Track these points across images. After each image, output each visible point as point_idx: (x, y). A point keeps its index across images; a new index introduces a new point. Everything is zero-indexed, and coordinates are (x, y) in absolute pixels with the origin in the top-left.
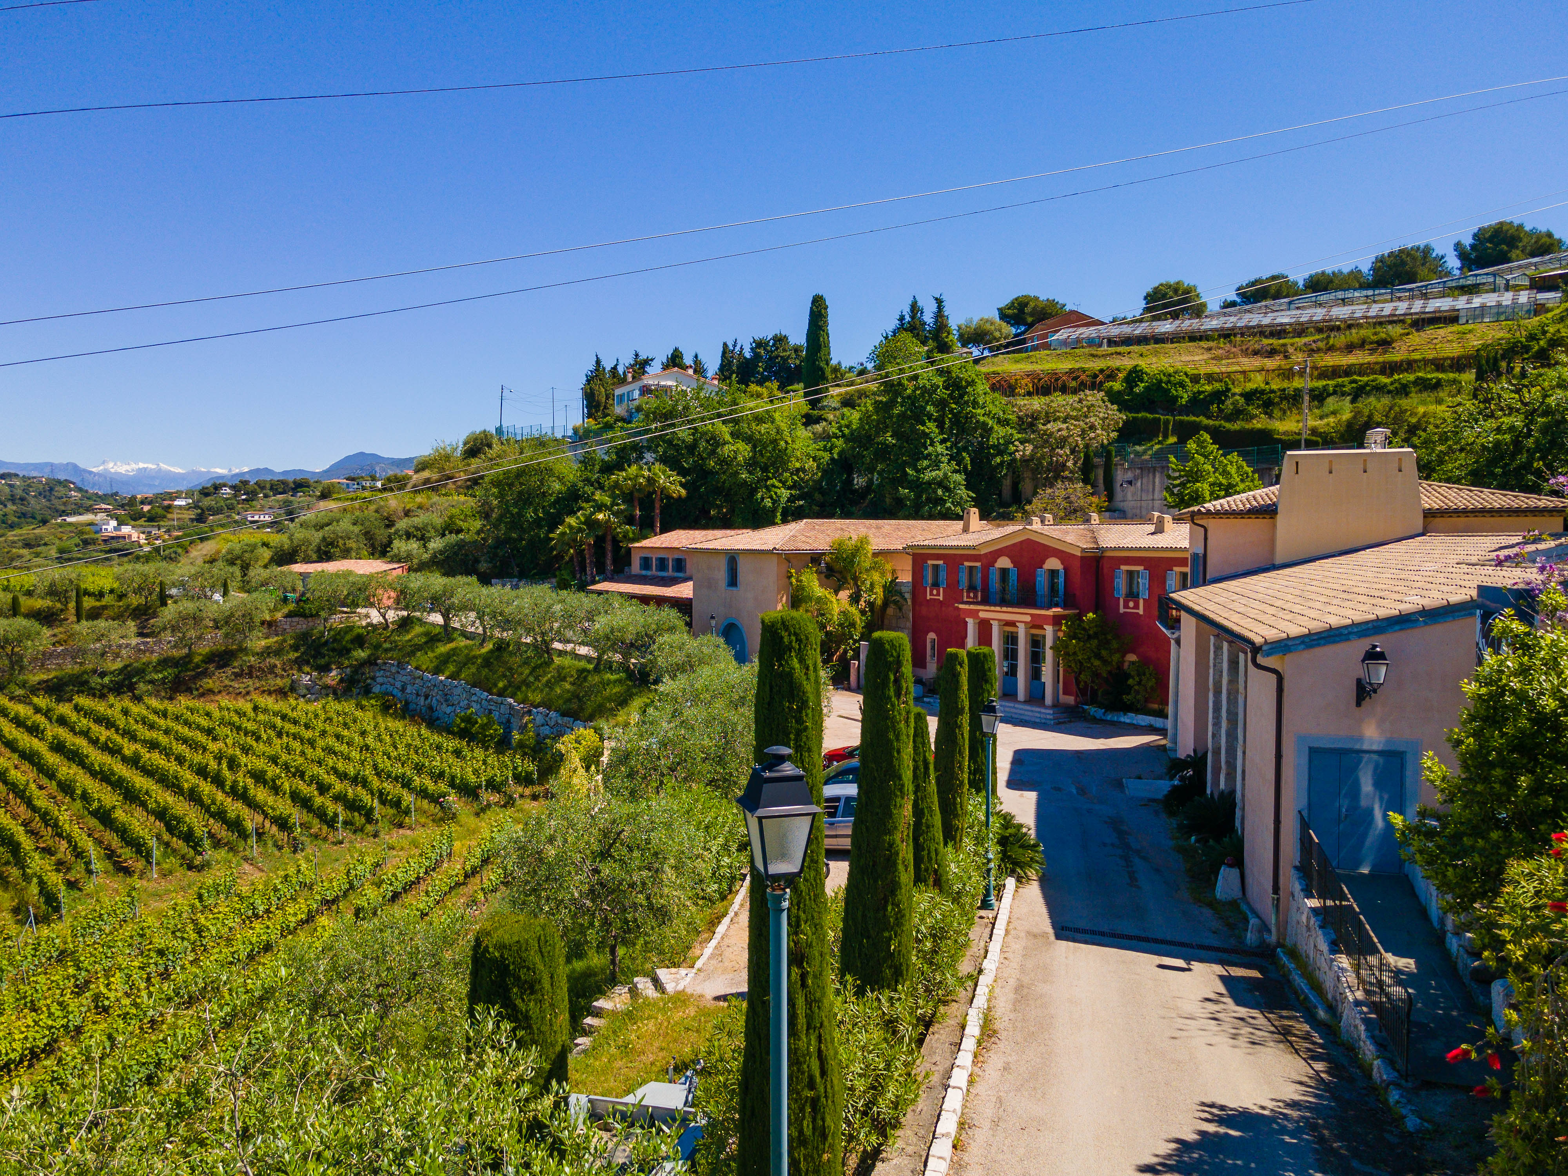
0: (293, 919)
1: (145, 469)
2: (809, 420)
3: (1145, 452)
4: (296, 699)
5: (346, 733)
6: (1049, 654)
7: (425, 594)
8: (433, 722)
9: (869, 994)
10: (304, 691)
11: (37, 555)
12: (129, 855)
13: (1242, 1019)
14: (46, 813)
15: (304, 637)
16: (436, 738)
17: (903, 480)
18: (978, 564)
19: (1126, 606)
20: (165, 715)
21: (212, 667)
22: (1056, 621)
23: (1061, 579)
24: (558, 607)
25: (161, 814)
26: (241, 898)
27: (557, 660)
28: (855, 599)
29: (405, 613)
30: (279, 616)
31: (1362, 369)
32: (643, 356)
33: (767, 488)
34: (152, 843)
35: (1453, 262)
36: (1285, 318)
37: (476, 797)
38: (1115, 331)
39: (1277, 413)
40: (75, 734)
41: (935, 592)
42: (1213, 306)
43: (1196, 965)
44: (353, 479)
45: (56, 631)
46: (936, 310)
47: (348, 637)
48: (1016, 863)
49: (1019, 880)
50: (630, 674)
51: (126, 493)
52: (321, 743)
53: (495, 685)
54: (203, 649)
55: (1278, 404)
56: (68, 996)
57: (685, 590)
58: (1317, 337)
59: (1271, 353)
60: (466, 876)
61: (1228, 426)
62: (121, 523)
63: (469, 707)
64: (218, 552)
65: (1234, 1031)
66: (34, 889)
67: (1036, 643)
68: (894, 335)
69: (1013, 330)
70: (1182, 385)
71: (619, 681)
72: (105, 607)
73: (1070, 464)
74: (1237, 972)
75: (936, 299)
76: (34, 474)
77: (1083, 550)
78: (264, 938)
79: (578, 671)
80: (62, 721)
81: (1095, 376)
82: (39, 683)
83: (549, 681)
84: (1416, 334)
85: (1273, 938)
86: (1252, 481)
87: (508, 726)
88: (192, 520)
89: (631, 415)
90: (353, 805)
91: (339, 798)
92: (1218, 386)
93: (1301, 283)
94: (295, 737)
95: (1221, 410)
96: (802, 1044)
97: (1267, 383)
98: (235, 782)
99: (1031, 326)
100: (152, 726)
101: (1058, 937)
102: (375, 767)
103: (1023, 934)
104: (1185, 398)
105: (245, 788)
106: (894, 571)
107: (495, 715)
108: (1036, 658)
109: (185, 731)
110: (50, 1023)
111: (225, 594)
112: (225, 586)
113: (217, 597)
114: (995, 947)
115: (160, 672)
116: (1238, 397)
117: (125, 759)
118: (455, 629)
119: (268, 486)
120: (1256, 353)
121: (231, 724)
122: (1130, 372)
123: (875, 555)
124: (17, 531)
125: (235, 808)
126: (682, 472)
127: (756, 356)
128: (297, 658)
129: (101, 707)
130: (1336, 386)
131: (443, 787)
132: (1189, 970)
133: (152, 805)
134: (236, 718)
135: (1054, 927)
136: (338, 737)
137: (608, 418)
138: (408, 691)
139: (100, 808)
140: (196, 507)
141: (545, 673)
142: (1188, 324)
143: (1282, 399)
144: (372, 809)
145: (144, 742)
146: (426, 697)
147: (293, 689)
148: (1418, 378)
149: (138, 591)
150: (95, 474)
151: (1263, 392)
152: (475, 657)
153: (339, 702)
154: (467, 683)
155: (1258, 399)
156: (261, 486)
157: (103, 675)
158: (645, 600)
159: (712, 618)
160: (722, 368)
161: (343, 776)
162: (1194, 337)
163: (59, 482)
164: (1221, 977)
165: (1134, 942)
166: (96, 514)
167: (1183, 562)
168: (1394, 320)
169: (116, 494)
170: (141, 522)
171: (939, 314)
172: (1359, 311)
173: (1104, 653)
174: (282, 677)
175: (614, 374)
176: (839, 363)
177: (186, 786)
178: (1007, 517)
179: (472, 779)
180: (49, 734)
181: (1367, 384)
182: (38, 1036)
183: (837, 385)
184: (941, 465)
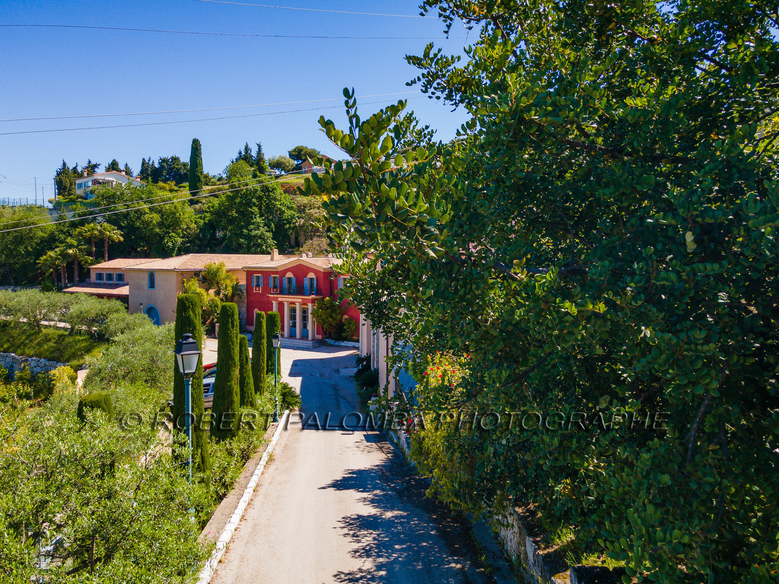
2: (192, 202)
6: (310, 316)
17: (241, 235)
18: (278, 276)
22: (313, 301)
23: (315, 283)
24: (45, 301)
27: (44, 331)
28: (217, 293)
32: (93, 162)
33: (170, 237)
41: (257, 289)
49: (291, 411)
50: (92, 336)
53: (2, 347)
57: (124, 291)
67: (305, 312)
68: (237, 161)
69: (296, 162)
71: (85, 340)
75: (258, 145)
77: (324, 269)
79: (58, 336)
83: (39, 342)
87: (11, 368)
89: (87, 194)
99: (304, 161)
106: (237, 279)
108: (305, 318)
123: (228, 271)
126: (120, 228)
127: (162, 167)
137: (72, 196)
141: (37, 338)
158: (100, 296)
159: (141, 304)
160: (142, 172)
171: (259, 152)
173: (334, 315)
175: (75, 171)
176: (208, 173)
178: (292, 253)
183: (207, 185)
184: (260, 228)
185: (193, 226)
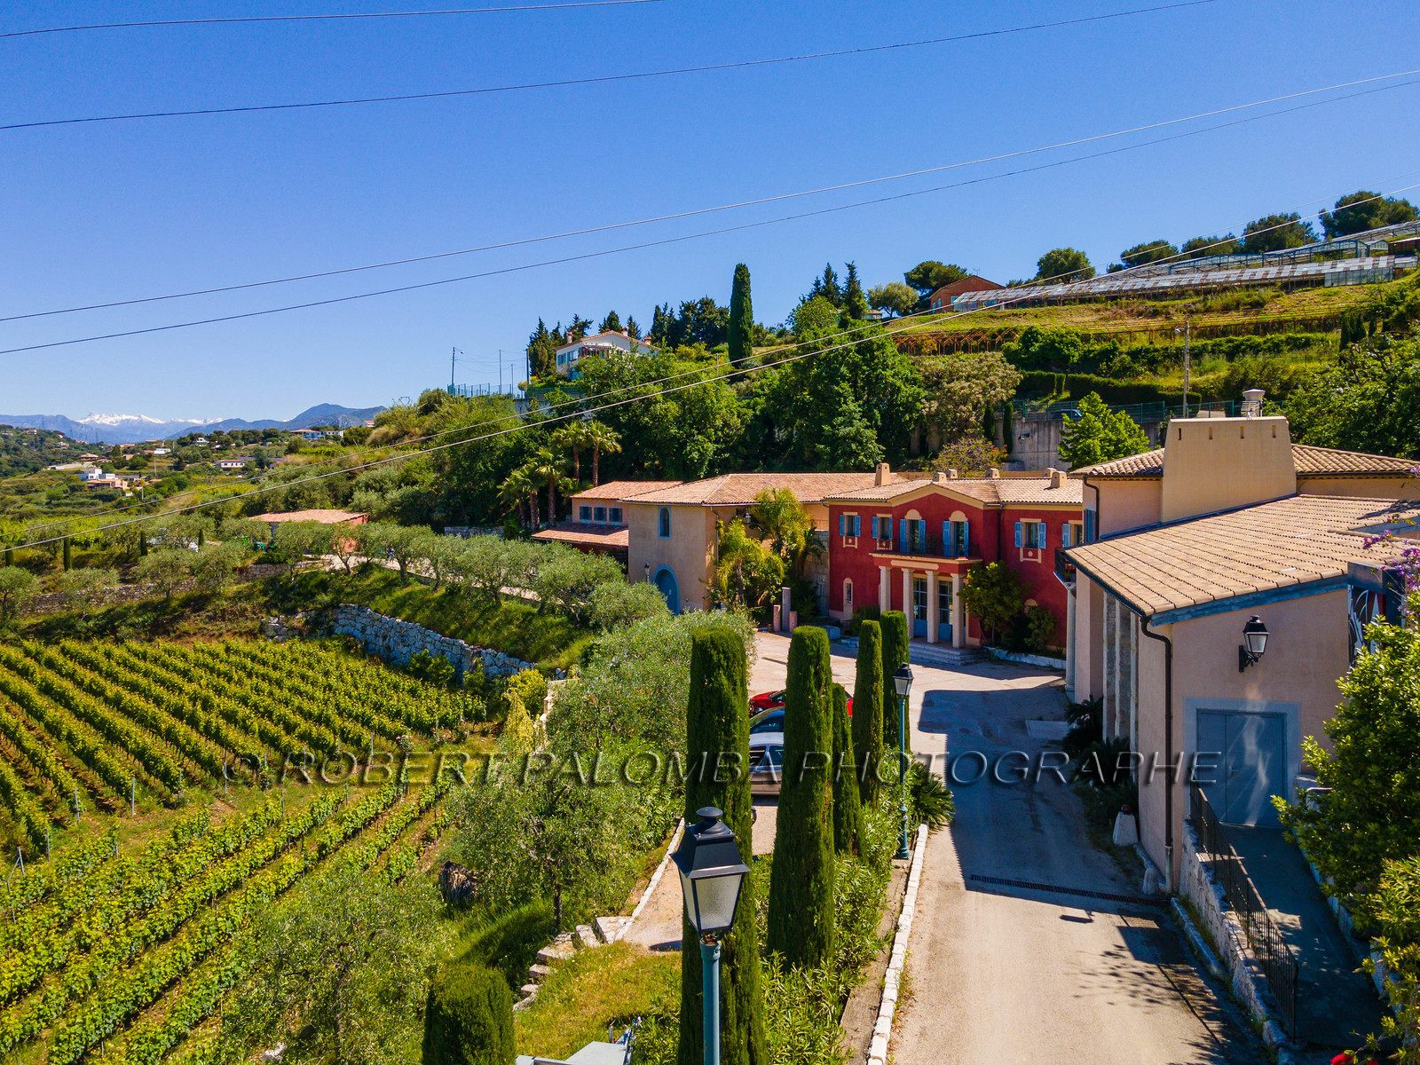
0: (261, 857)
1: (128, 420)
2: (734, 379)
3: (1040, 407)
4: (265, 640)
5: (310, 673)
6: (956, 599)
7: (384, 543)
8: (391, 662)
9: (795, 970)
10: (272, 633)
11: (29, 501)
12: (110, 793)
13: (1141, 975)
14: (35, 754)
15: (272, 582)
16: (394, 678)
17: (819, 436)
18: (890, 516)
19: (1026, 555)
20: (144, 658)
21: (187, 611)
22: (962, 569)
23: (966, 532)
24: (505, 556)
25: (140, 754)
26: (213, 838)
27: (505, 604)
28: (777, 547)
29: (364, 560)
30: (249, 563)
31: (1238, 330)
32: (582, 319)
33: (695, 442)
34: (132, 782)
35: (1318, 229)
36: (1166, 282)
37: (431, 734)
38: (1011, 294)
39: (1160, 370)
40: (63, 676)
41: (850, 541)
42: (1101, 271)
43: (1097, 916)
44: (318, 429)
45: (45, 578)
46: (848, 276)
47: (313, 583)
48: (928, 811)
49: (931, 827)
50: (572, 618)
51: (110, 443)
52: (288, 683)
53: (448, 628)
54: (180, 594)
55: (1161, 361)
56: (53, 935)
57: (621, 538)
58: (1196, 299)
59: (1155, 314)
60: (421, 812)
61: (1116, 382)
62: (105, 471)
63: (423, 647)
64: (194, 503)
65: (1133, 988)
66: (23, 828)
67: (944, 589)
68: (811, 299)
69: (919, 293)
70: (1073, 344)
71: (561, 624)
72: (90, 556)
73: (973, 419)
74: (1136, 923)
75: (849, 266)
76: (27, 426)
77: (986, 504)
78: (234, 875)
79: (523, 614)
80: (50, 664)
81: (994, 336)
82: (29, 627)
83: (497, 624)
84: (1285, 296)
85: (1166, 887)
86: (1139, 437)
87: (459, 665)
88: (170, 468)
89: (571, 373)
90: (317, 744)
91: (304, 737)
92: (1106, 345)
93: (1180, 249)
94: (264, 677)
95: (1109, 368)
96: (733, 1038)
97: (1151, 343)
98: (208, 723)
99: (935, 289)
100: (132, 669)
101: (968, 888)
102: (337, 706)
103: (935, 885)
104: (1076, 356)
105: (218, 728)
106: (812, 522)
107: (447, 657)
108: (944, 602)
109: (163, 673)
110: (36, 961)
111: (200, 543)
112: (200, 536)
113: (193, 545)
114: (910, 901)
115: (139, 616)
116: (1125, 356)
117: (107, 700)
118: (411, 575)
119: (240, 436)
120: (1140, 314)
121: (205, 666)
122: (1026, 334)
123: (796, 506)
124: (11, 479)
125: (208, 748)
126: (618, 428)
127: (685, 319)
128: (266, 602)
129: (84, 649)
130: (1214, 345)
131: (399, 725)
132: (1090, 921)
133: (132, 746)
134: (209, 660)
135: (964, 877)
136: (303, 677)
137: (550, 377)
138: (368, 632)
139: (84, 748)
140: (175, 456)
141: (494, 617)
142: (1078, 287)
143: (1165, 357)
144: (334, 747)
145: (126, 684)
146: (384, 638)
147: (262, 631)
148: (1289, 338)
149: (122, 540)
150: (82, 426)
151: (1147, 351)
152: (429, 601)
153: (305, 643)
154: (422, 625)
155: (1143, 357)
156: (233, 436)
157: (88, 619)
158: (584, 548)
159: (647, 566)
160: (654, 330)
161: (308, 716)
162: (1084, 299)
163: (49, 433)
164: (1120, 928)
165: (1039, 892)
166: (82, 462)
167: (1077, 515)
168: (1265, 283)
169: (101, 444)
170: (124, 470)
171: (852, 278)
172: (1233, 275)
173: (1006, 599)
174: (252, 619)
175: (555, 335)
176: (761, 325)
177: (163, 726)
178: (916, 470)
179: (426, 717)
180: (38, 677)
181: (1242, 344)
182: (25, 974)
183: (759, 345)
184: (854, 421)
185: (736, 421)
